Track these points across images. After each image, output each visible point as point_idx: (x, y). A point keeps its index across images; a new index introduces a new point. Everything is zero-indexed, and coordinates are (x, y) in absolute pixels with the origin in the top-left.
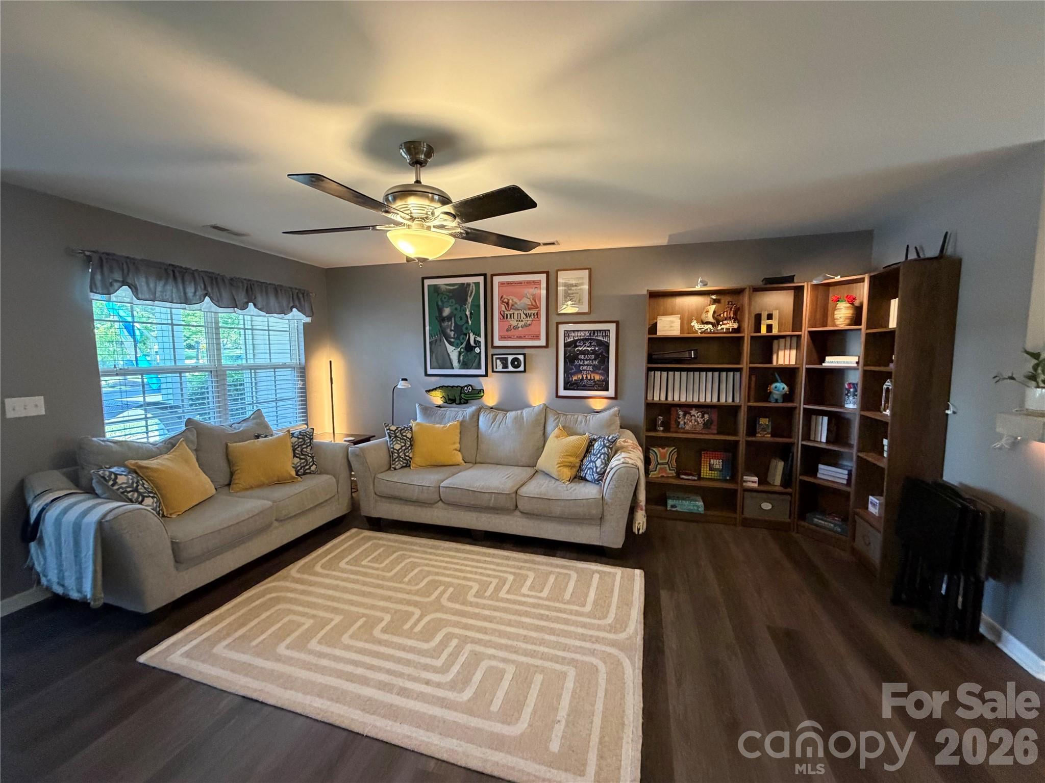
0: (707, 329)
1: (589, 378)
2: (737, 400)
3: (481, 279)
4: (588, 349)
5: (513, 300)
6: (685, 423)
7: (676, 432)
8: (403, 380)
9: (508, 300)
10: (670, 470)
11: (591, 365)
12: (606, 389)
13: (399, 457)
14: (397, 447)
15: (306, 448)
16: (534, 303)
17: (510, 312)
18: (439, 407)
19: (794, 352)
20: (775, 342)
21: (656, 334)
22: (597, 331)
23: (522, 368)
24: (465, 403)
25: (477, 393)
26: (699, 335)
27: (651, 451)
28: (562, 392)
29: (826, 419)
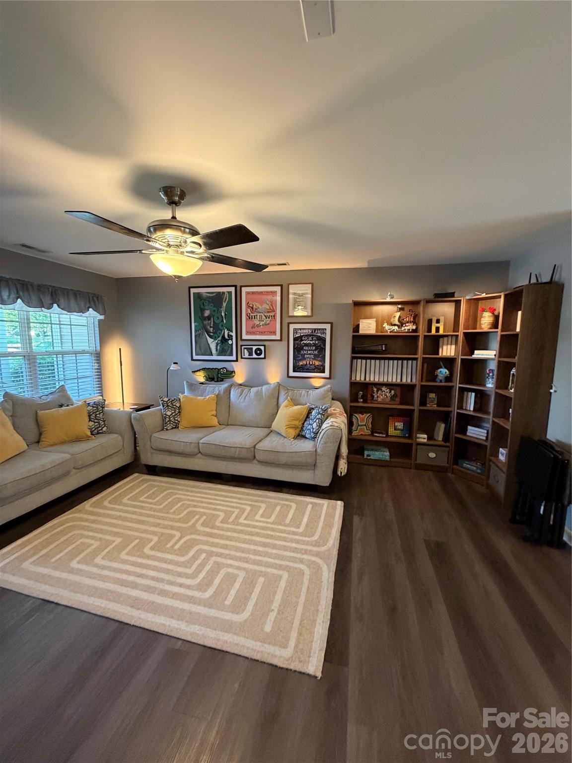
0: (394, 330)
1: (311, 363)
2: (414, 381)
3: (232, 289)
4: (311, 342)
5: (256, 305)
6: (378, 397)
7: (372, 403)
8: (175, 363)
9: (253, 305)
10: (367, 430)
11: (312, 354)
12: (323, 372)
13: (170, 421)
14: (169, 413)
15: (99, 414)
16: (272, 308)
17: (254, 314)
18: (202, 383)
19: (453, 347)
20: (441, 340)
21: (358, 332)
22: (317, 329)
23: (262, 356)
24: (221, 381)
25: (230, 374)
26: (389, 333)
27: (354, 417)
28: (292, 374)
29: (473, 394)
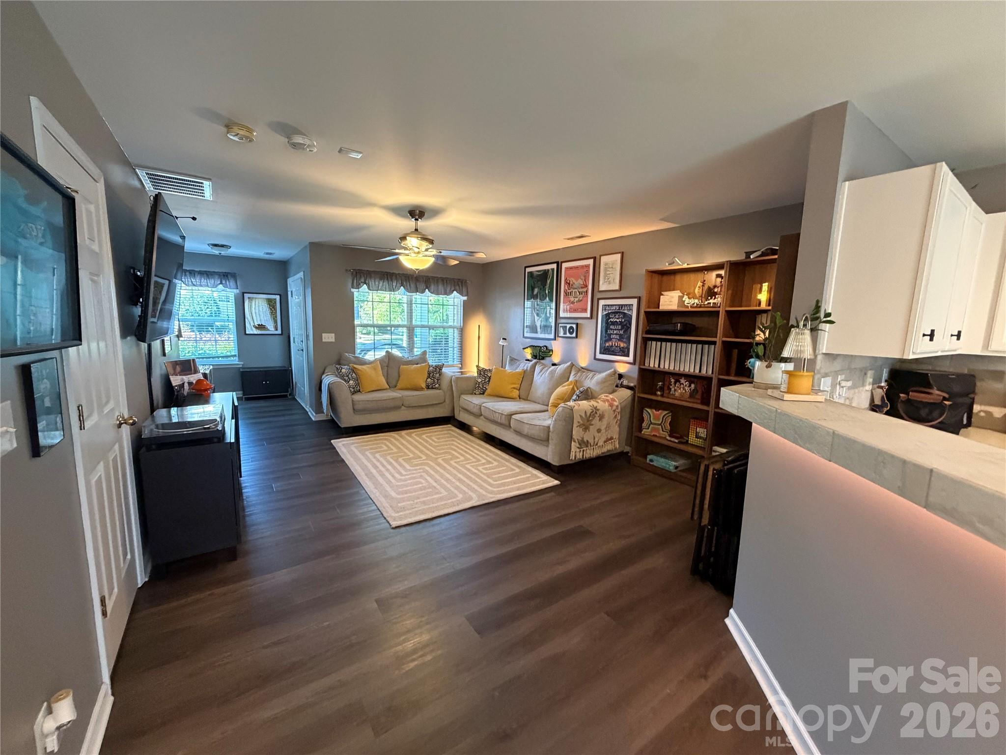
0: (694, 304)
1: (616, 345)
3: (554, 266)
4: (618, 320)
5: (572, 280)
6: (675, 390)
7: (668, 398)
8: (503, 339)
9: (570, 281)
10: (663, 431)
11: (618, 334)
12: (628, 356)
13: (479, 387)
14: (479, 380)
15: (436, 374)
16: (585, 283)
17: (570, 291)
20: (759, 318)
21: (659, 308)
22: (622, 305)
23: (574, 335)
24: (542, 359)
25: (548, 352)
26: (690, 309)
27: (644, 411)
28: (599, 356)
